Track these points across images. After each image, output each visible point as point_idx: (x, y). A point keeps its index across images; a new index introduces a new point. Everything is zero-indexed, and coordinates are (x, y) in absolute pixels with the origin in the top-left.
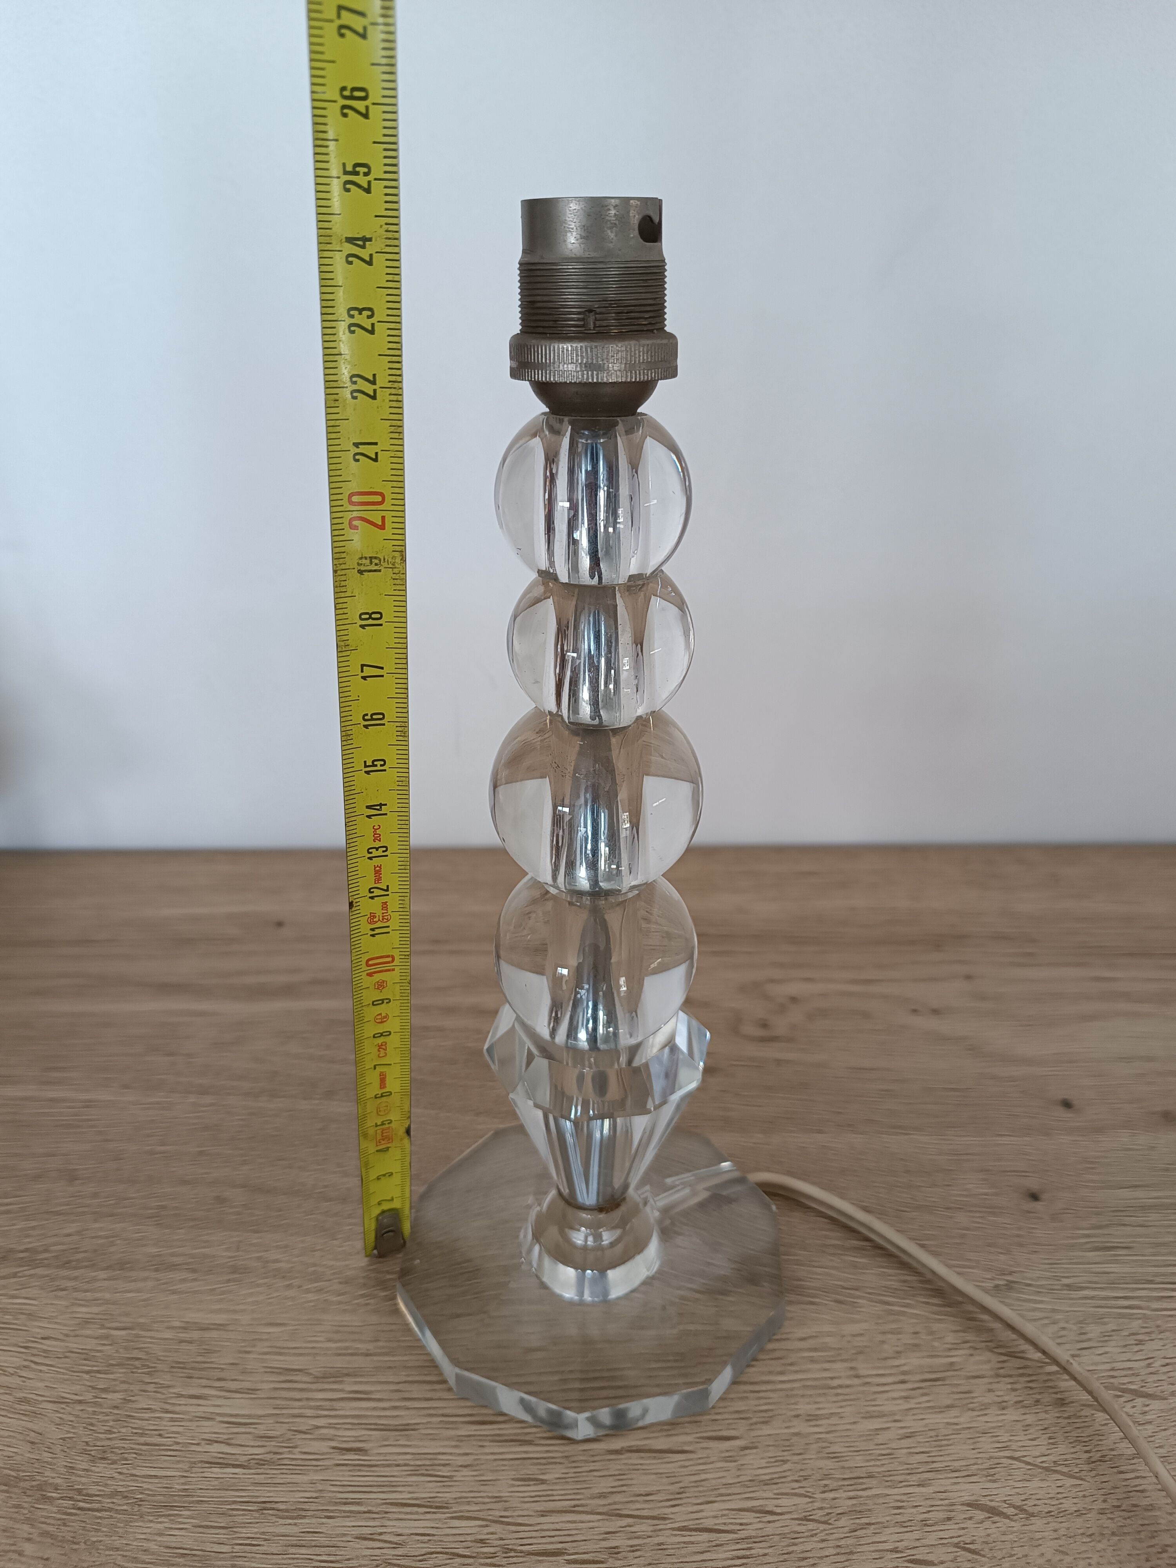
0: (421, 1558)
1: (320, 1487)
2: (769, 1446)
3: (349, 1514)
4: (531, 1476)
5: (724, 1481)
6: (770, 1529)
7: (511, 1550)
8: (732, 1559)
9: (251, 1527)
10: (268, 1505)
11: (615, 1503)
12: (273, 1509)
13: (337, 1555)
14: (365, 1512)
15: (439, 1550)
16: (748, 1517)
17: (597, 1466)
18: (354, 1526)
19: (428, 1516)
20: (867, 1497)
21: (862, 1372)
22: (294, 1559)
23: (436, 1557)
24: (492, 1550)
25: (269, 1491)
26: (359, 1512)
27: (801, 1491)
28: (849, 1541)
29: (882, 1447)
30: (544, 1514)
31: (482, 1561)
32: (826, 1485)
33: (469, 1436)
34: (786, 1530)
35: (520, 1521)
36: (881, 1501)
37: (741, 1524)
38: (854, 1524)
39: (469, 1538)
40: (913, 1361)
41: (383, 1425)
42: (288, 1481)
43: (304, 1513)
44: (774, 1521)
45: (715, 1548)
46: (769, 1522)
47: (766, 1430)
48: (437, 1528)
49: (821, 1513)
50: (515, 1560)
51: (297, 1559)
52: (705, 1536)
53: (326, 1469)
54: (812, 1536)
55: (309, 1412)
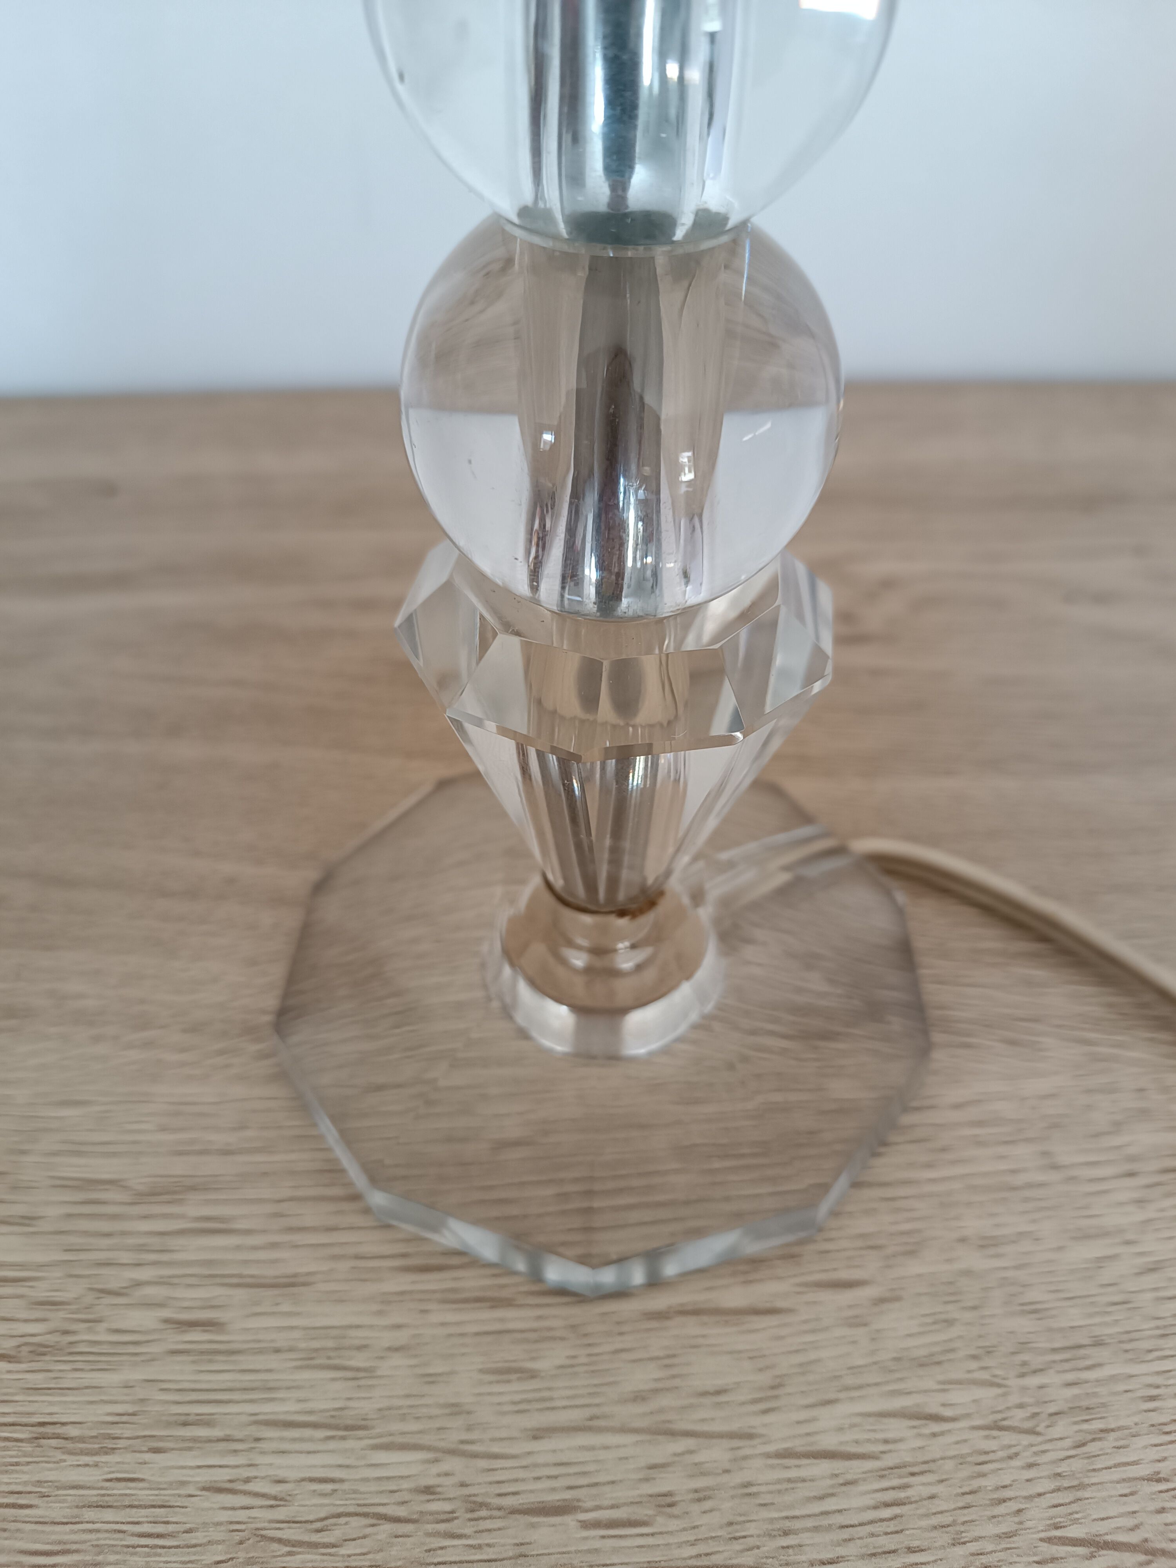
0: (318, 1525)
1: (141, 1393)
2: (919, 1294)
3: (191, 1445)
4: (514, 1365)
5: (847, 1362)
6: (935, 1449)
7: (482, 1505)
8: (875, 1508)
9: (17, 1472)
10: (49, 1430)
11: (661, 1411)
12: (57, 1437)
13: (167, 1523)
14: (219, 1440)
15: (352, 1509)
16: (896, 1428)
18: (199, 1467)
19: (332, 1445)
20: (1097, 1381)
22: (91, 1531)
23: (346, 1524)
24: (447, 1507)
25: (51, 1403)
26: (210, 1441)
27: (984, 1375)
28: (1077, 1465)
29: (1110, 1289)
30: (537, 1434)
31: (430, 1527)
32: (1024, 1364)
33: (403, 1293)
34: (965, 1450)
35: (497, 1448)
36: (1121, 1387)
37: (886, 1442)
38: (1081, 1431)
39: (405, 1485)
41: (252, 1276)
42: (86, 1383)
43: (110, 1444)
44: (942, 1434)
45: (844, 1488)
46: (934, 1435)
47: (914, 1267)
48: (348, 1467)
49: (1020, 1414)
50: (488, 1524)
51: (98, 1531)
52: (824, 1467)
53: (153, 1360)
54: (1010, 1458)
55: (125, 1257)
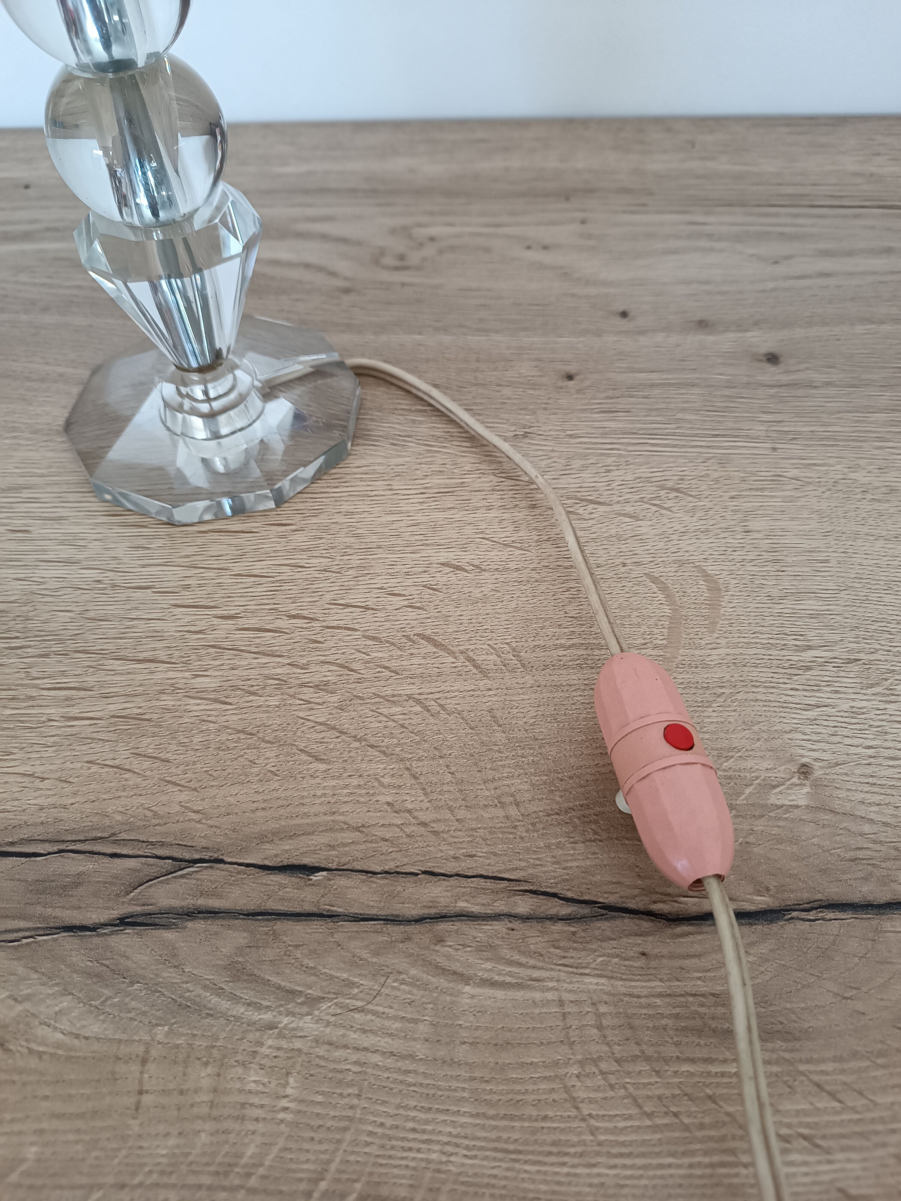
5: (275, 549)
17: (188, 540)
21: (394, 487)
34: (309, 576)
35: (127, 570)
36: (381, 561)
37: (279, 573)
38: (358, 573)
40: (436, 480)
44: (302, 572)
45: (256, 586)
46: (299, 572)
47: (314, 520)
49: (336, 567)
